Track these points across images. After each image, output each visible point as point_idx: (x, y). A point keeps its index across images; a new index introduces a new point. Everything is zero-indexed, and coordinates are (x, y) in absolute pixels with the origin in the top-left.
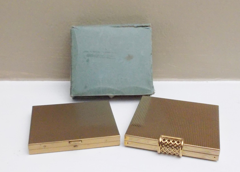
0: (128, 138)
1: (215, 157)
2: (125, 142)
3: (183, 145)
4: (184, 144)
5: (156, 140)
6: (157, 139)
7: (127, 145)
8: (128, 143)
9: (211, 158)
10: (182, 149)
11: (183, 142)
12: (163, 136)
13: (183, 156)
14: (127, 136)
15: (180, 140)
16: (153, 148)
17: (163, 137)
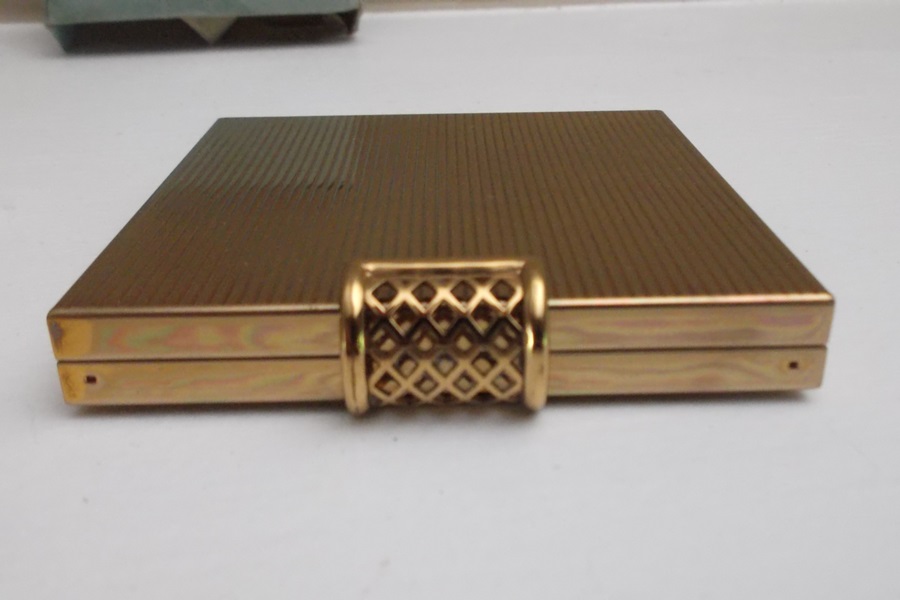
0: (81, 333)
1: (793, 365)
2: (65, 378)
3: (549, 309)
4: (553, 302)
5: (321, 307)
6: (329, 300)
7: (86, 395)
8: (91, 380)
9: (768, 372)
10: (538, 345)
11: (539, 289)
12: (371, 267)
13: (553, 401)
14: (65, 324)
15: (512, 270)
16: (311, 382)
17: (377, 274)
